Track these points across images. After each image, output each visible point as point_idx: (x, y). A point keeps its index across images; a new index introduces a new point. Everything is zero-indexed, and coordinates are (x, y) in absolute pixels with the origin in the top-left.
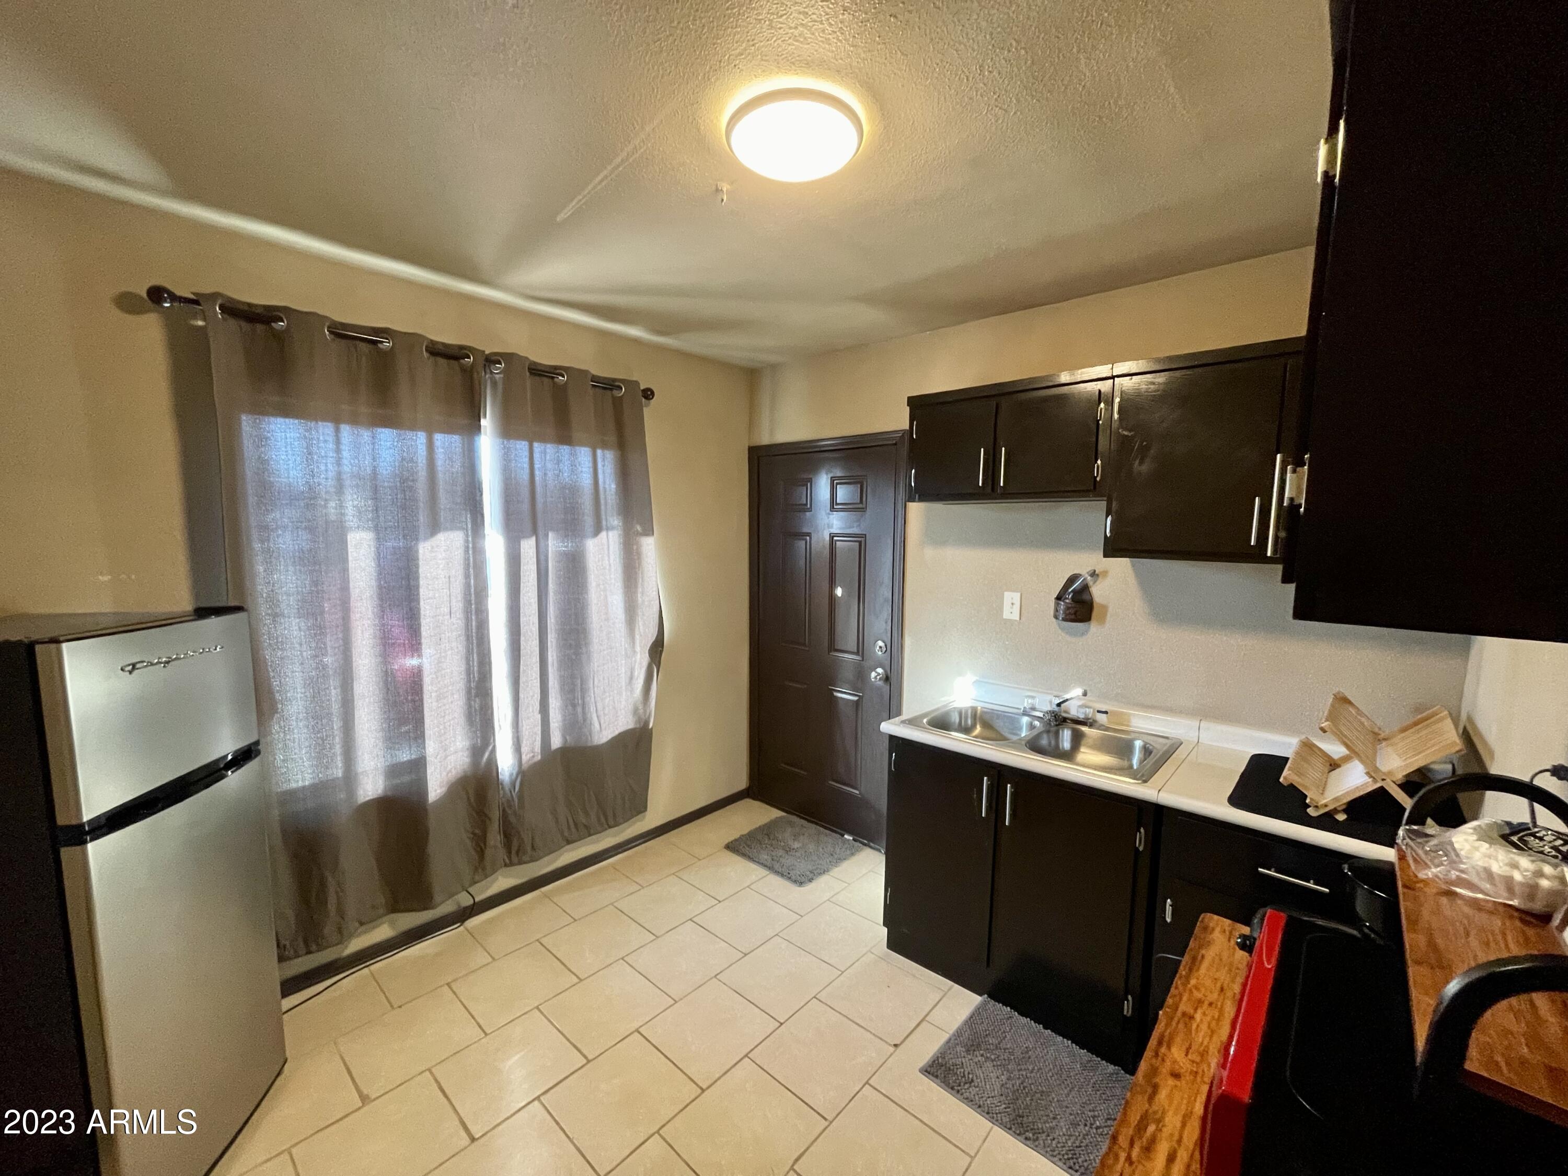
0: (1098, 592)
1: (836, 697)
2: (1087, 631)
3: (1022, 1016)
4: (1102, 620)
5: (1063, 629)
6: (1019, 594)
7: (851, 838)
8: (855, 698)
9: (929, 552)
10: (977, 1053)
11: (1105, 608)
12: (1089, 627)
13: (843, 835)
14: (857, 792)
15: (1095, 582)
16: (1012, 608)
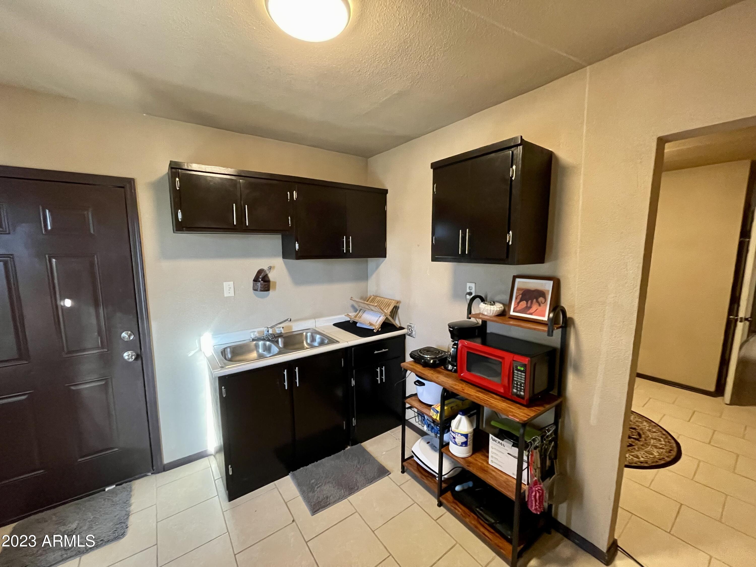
0: (272, 276)
1: (73, 390)
2: (268, 295)
3: (307, 466)
4: (275, 288)
5: (257, 296)
6: (232, 282)
7: (114, 486)
8: (103, 383)
9: (166, 265)
10: (316, 489)
11: (275, 283)
12: (269, 293)
13: (104, 490)
14: (117, 449)
15: (269, 272)
16: (229, 290)
